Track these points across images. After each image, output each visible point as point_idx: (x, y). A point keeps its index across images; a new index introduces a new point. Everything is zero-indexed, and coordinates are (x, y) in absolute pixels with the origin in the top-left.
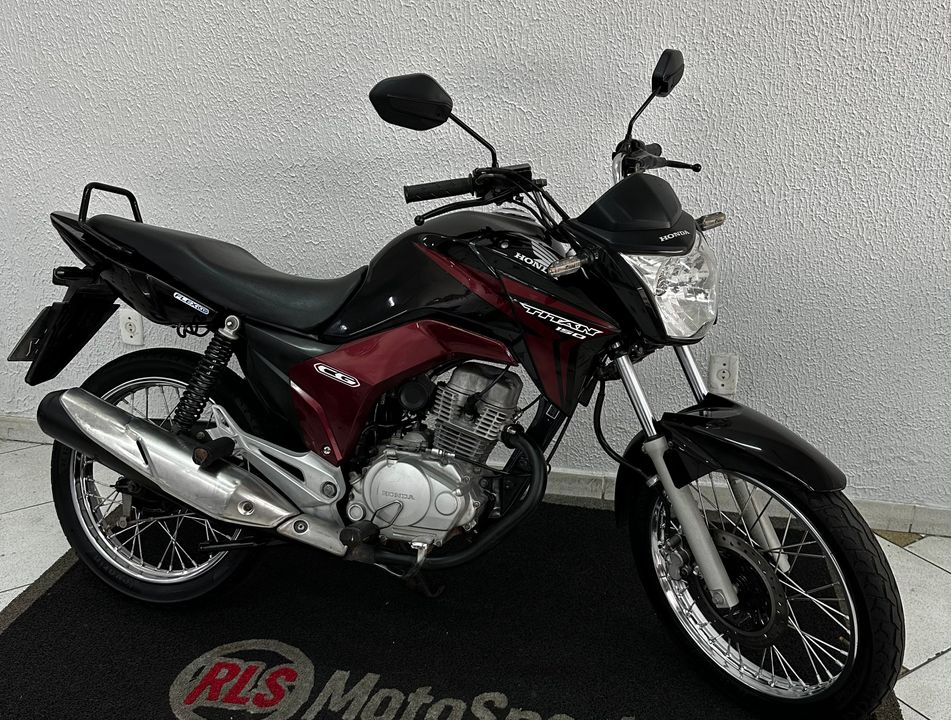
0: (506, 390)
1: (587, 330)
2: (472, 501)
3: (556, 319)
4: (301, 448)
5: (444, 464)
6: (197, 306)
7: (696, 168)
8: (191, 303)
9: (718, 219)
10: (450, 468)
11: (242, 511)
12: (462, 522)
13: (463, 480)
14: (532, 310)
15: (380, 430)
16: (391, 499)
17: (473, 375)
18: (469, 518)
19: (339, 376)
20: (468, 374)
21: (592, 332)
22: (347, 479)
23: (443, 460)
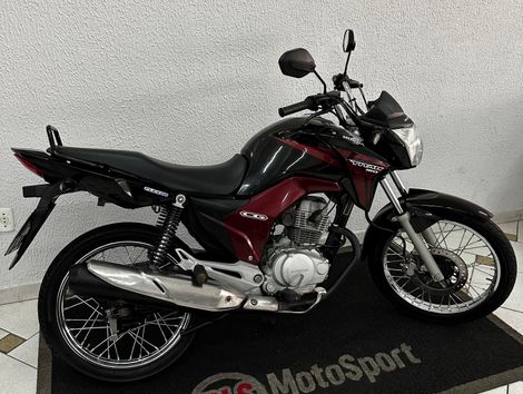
3: (366, 165)
5: (310, 250)
8: (156, 192)
10: (314, 251)
11: (226, 303)
14: (355, 163)
19: (255, 216)
21: (380, 169)
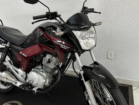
0: (56, 58)
1: (67, 47)
2: (47, 80)
3: (60, 45)
4: (19, 68)
5: (43, 73)
6: (2, 40)
7: (100, 13)
9: (100, 23)
11: (5, 79)
12: (46, 84)
13: (46, 76)
14: (56, 43)
15: (34, 65)
16: (31, 79)
17: (50, 55)
18: (47, 83)
19: (23, 54)
20: (49, 55)
21: (68, 48)
22: (26, 74)
23: (43, 72)
